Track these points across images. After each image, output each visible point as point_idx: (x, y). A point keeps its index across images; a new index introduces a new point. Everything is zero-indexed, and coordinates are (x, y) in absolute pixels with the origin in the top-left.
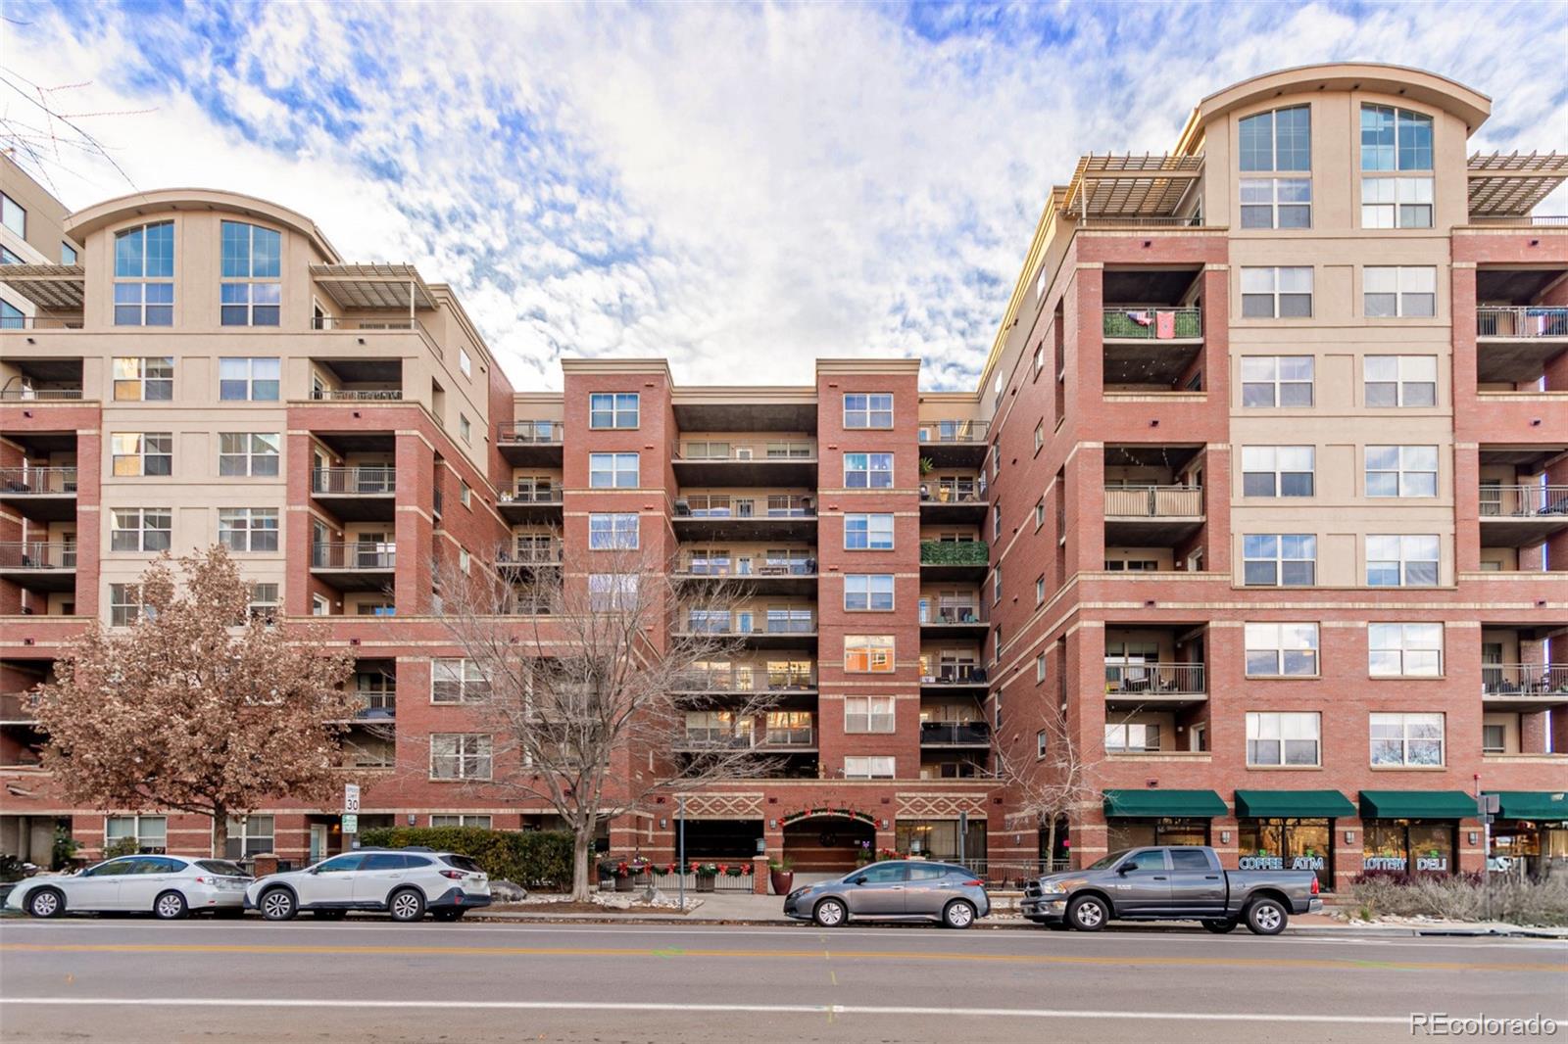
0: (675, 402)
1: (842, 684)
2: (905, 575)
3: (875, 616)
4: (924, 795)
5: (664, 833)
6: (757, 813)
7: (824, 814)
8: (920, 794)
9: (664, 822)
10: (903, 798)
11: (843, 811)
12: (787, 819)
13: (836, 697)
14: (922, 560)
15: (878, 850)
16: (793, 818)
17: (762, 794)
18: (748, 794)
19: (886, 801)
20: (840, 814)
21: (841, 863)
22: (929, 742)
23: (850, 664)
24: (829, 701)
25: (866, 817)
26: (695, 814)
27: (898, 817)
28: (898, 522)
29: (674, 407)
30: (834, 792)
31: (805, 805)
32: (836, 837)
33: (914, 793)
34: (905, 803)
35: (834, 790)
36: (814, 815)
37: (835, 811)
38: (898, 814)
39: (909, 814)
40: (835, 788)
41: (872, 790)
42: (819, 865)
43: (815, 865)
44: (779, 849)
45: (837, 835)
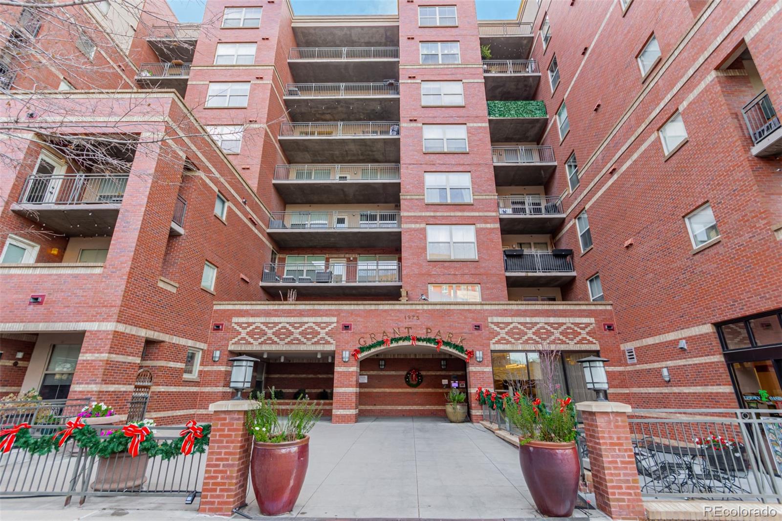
0: (293, 25)
1: (423, 214)
2: (475, 125)
3: (451, 156)
4: (522, 320)
5: (216, 368)
6: (328, 343)
7: (406, 343)
8: (516, 319)
9: (217, 354)
10: (497, 324)
11: (429, 340)
12: (362, 350)
13: (418, 226)
14: (489, 114)
15: (473, 391)
16: (369, 348)
17: (334, 319)
18: (319, 320)
19: (478, 327)
20: (424, 344)
21: (428, 407)
22: (512, 270)
23: (432, 197)
24: (411, 230)
25: (456, 347)
26: (255, 343)
27: (493, 347)
28: (466, 87)
29: (293, 28)
30: (417, 317)
31: (384, 332)
32: (421, 376)
33: (510, 318)
34: (500, 331)
35: (417, 315)
36: (394, 345)
37: (419, 340)
38: (494, 343)
39: (507, 344)
40: (418, 311)
41: (461, 314)
42: (404, 408)
43: (400, 408)
44: (351, 389)
45: (423, 373)
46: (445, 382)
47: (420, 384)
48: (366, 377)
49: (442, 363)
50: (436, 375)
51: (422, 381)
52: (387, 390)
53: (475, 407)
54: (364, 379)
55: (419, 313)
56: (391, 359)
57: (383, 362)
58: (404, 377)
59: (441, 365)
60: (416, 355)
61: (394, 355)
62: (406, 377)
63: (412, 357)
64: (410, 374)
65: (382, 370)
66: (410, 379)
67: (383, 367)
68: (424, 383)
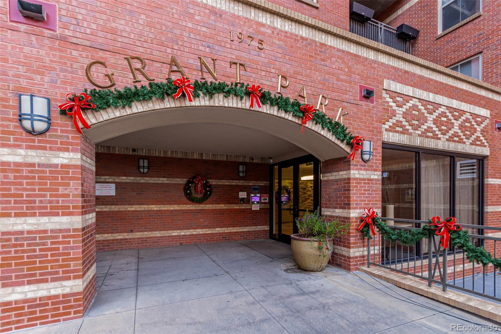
10: (393, 95)
11: (284, 104)
16: (127, 98)
19: (368, 95)
21: (218, 230)
25: (334, 126)
27: (385, 137)
30: (261, 42)
31: (173, 62)
32: (210, 186)
33: (411, 89)
34: (397, 108)
35: (260, 37)
36: (203, 101)
37: (264, 98)
38: (386, 130)
39: (402, 133)
40: (262, 29)
41: (343, 59)
42: (183, 234)
43: (175, 233)
44: (65, 220)
45: (213, 182)
46: (243, 195)
47: (207, 198)
48: (113, 186)
49: (241, 168)
50: (230, 185)
51: (210, 195)
52: (154, 207)
53: (354, 243)
54: (110, 190)
55: (263, 34)
56: (160, 157)
57: (146, 161)
58: (182, 187)
59: (239, 172)
60: (202, 154)
61: (165, 152)
62: (186, 188)
63: (196, 157)
64: (192, 182)
65: (143, 175)
66: (193, 191)
67: (146, 170)
68: (213, 197)
